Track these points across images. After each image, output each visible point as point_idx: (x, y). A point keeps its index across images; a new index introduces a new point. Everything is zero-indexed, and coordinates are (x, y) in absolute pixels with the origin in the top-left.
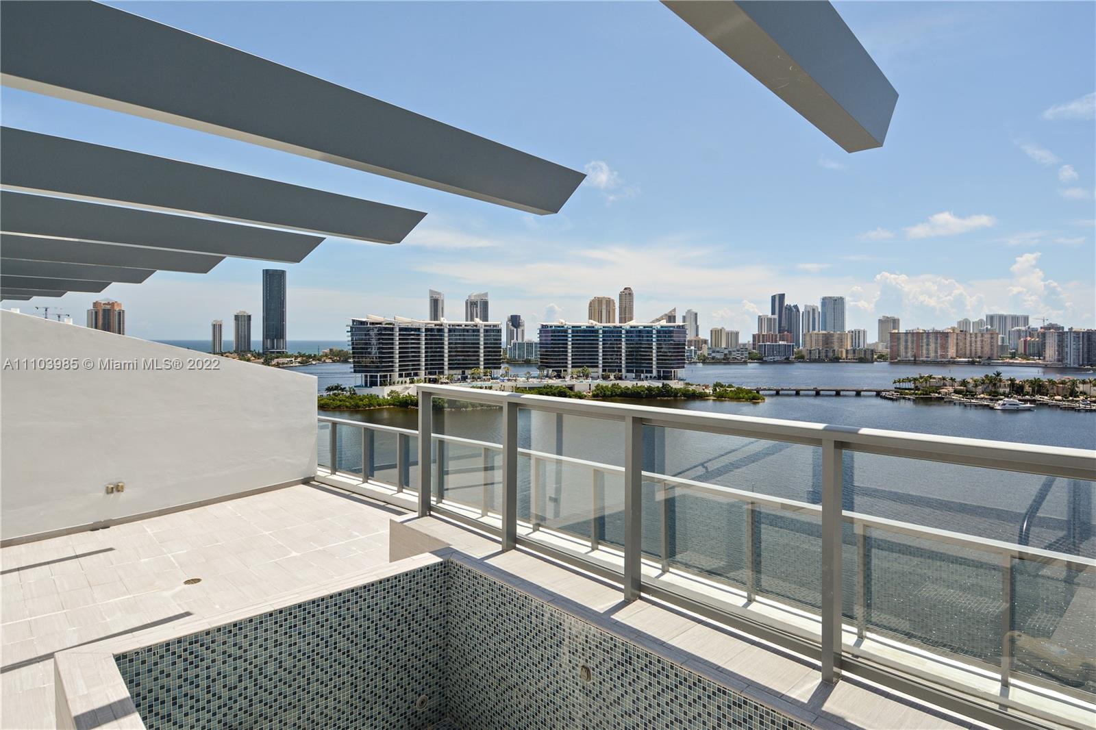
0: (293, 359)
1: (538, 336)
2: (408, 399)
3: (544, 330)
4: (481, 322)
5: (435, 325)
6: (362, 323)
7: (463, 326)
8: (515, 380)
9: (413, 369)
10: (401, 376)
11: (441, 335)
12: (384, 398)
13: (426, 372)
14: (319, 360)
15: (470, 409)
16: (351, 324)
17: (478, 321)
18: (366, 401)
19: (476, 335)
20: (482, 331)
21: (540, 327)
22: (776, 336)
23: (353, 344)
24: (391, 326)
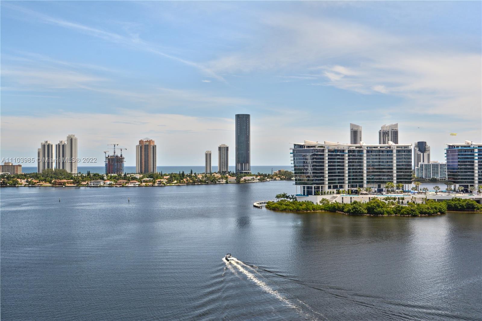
0: (255, 177)
1: (446, 155)
2: (335, 205)
3: (451, 150)
4: (394, 144)
5: (356, 147)
6: (301, 146)
7: (379, 147)
8: (425, 193)
9: (339, 183)
10: (330, 187)
11: (361, 156)
12: (317, 204)
13: (349, 185)
14: (272, 178)
15: (386, 215)
16: (293, 147)
17: (391, 143)
18: (304, 206)
19: (390, 155)
20: (395, 151)
21: (447, 147)
23: (295, 166)
24: (322, 148)
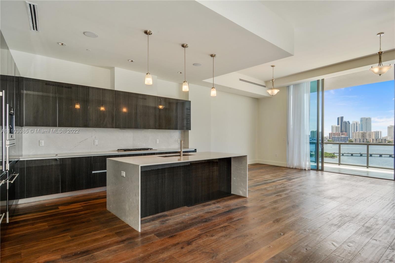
22: (340, 133)
